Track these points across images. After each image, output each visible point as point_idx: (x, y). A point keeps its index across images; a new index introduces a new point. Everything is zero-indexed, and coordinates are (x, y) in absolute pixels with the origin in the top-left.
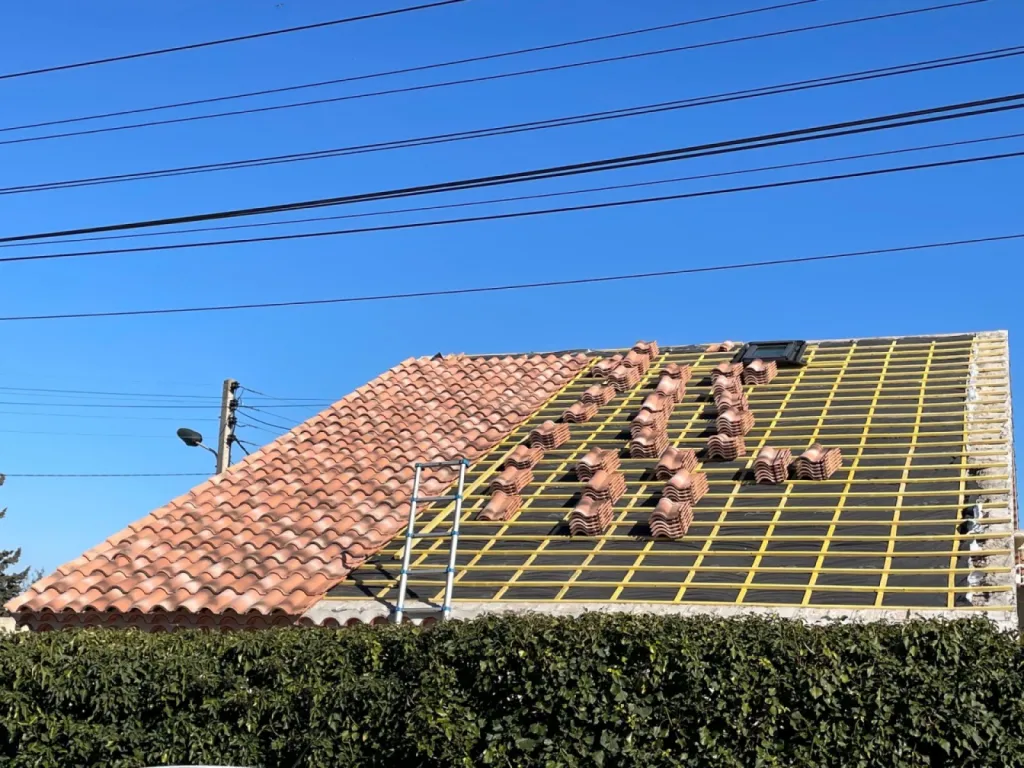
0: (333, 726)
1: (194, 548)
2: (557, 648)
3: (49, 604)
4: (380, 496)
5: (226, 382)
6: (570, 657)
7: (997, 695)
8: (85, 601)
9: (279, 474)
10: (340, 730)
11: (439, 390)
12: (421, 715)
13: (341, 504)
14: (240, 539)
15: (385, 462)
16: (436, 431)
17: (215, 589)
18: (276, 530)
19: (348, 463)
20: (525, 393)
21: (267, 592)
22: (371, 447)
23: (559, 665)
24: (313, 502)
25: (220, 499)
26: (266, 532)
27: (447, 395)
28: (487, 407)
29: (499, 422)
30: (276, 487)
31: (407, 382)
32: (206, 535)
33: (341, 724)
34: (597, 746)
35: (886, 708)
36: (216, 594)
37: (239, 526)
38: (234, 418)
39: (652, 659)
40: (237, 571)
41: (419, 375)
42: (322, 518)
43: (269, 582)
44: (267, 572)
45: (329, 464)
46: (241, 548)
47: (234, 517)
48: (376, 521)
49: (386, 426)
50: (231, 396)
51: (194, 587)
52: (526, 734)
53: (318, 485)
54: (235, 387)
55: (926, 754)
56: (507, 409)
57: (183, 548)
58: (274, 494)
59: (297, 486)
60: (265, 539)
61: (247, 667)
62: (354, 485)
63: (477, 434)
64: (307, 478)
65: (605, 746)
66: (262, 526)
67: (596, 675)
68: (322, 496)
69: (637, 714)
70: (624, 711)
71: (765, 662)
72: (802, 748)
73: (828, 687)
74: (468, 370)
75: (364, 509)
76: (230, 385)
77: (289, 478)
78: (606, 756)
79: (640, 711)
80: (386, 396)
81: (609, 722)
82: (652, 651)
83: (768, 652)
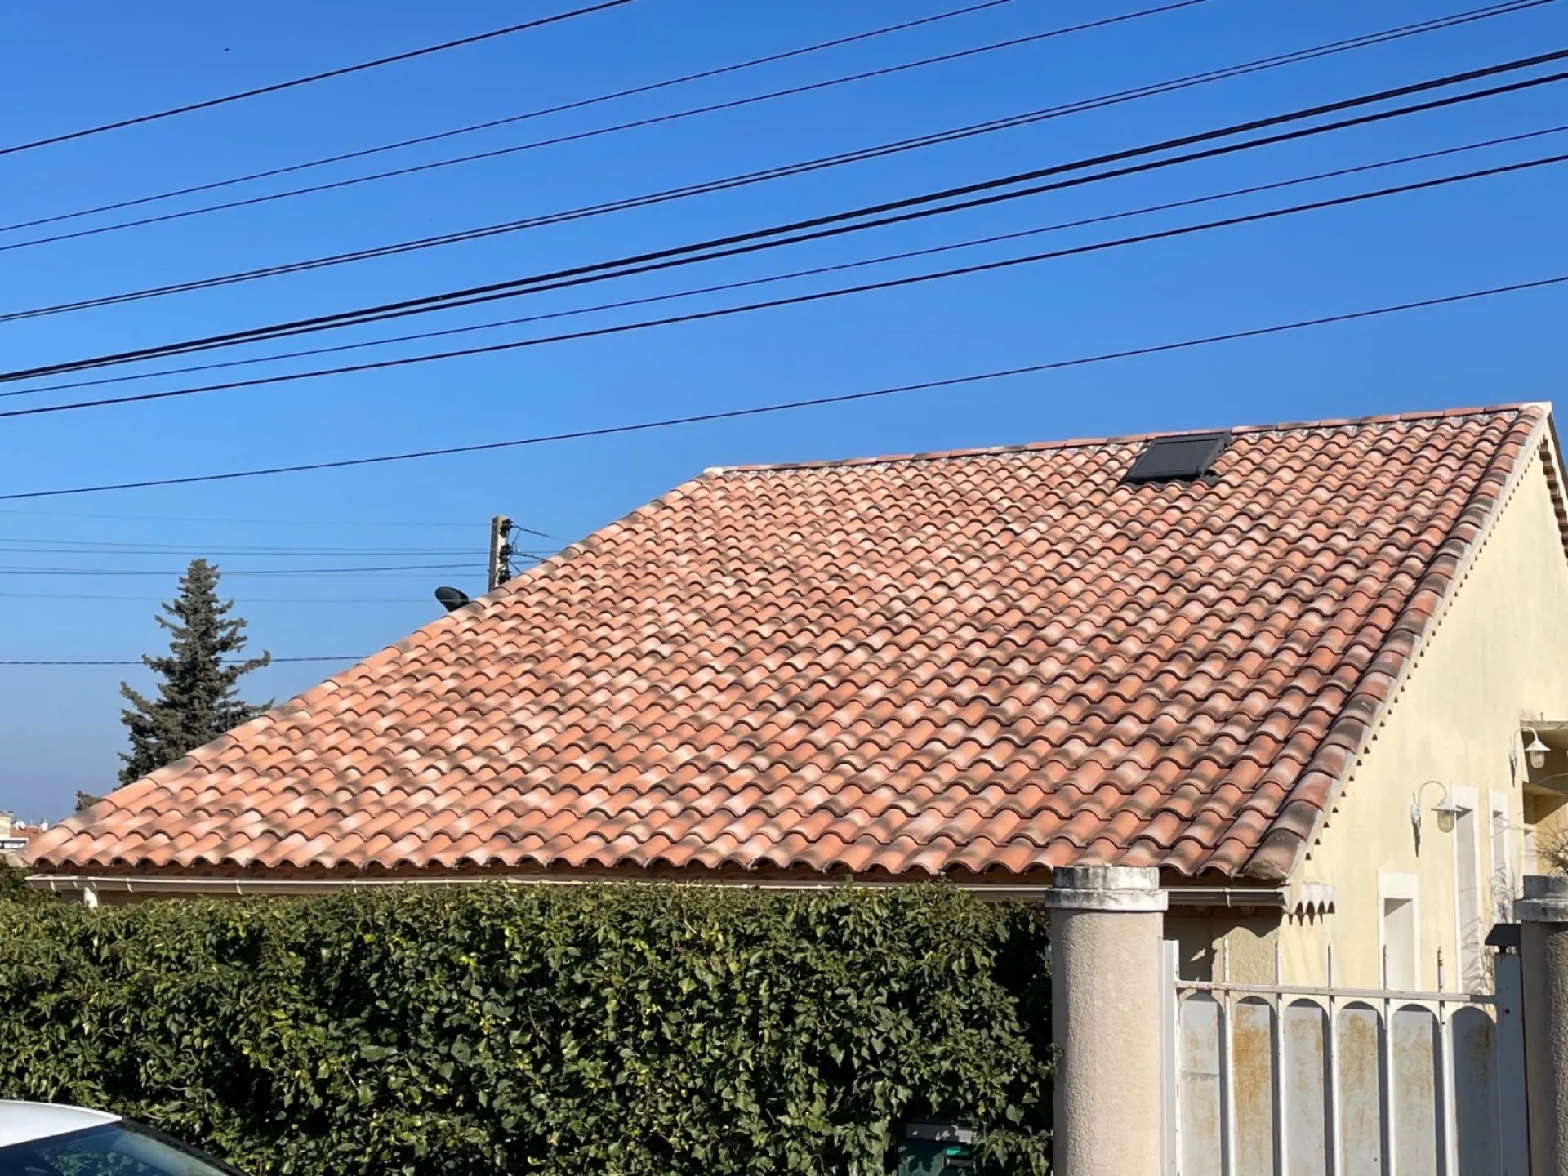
0: (174, 1029)
1: (284, 774)
3: (73, 855)
4: (551, 697)
5: (495, 521)
6: (424, 943)
9: (437, 667)
10: (182, 1034)
11: (703, 535)
13: (496, 709)
14: (344, 762)
15: (580, 646)
16: (669, 599)
17: (280, 833)
18: (397, 747)
19: (533, 648)
20: (818, 537)
21: (345, 836)
22: (572, 624)
23: (407, 952)
24: (460, 707)
25: (346, 704)
26: (382, 751)
27: (711, 543)
28: (753, 560)
29: (759, 583)
30: (422, 686)
31: (666, 524)
32: (307, 755)
33: (182, 1025)
34: (449, 1057)
35: (774, 1006)
36: (280, 839)
37: (355, 742)
38: (507, 572)
39: (507, 944)
40: (320, 808)
41: (689, 513)
42: (464, 729)
43: (350, 823)
44: (357, 808)
45: (506, 651)
46: (340, 775)
47: (352, 730)
48: (532, 733)
49: (608, 592)
50: (501, 542)
51: (257, 830)
52: (376, 1041)
53: (480, 681)
54: (506, 528)
55: (813, 1065)
56: (779, 563)
57: (270, 776)
58: (415, 696)
59: (452, 683)
60: (377, 761)
62: (524, 682)
63: (721, 601)
64: (468, 672)
65: (457, 1056)
66: (382, 742)
67: (452, 966)
68: (477, 697)
69: (491, 1013)
70: (478, 1012)
71: (641, 945)
72: (674, 1057)
73: (709, 979)
74: (755, 504)
75: (520, 718)
76: (500, 524)
77: (446, 672)
78: (456, 1071)
79: (500, 1012)
80: (629, 546)
81: (460, 1025)
82: (507, 933)
83: (650, 936)
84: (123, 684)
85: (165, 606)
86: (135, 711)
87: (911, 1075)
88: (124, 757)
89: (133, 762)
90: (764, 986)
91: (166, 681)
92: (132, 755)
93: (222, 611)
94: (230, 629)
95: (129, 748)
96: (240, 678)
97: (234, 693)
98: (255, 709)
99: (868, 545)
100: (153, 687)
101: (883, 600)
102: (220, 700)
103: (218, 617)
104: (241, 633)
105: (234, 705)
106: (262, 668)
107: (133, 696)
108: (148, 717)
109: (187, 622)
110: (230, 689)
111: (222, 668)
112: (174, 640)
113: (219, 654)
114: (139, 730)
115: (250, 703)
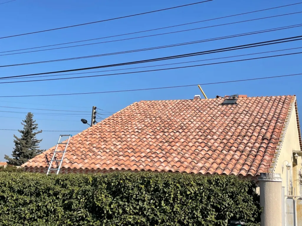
0: (79, 198)
1: (70, 152)
2: (130, 180)
4: (119, 139)
5: (93, 107)
6: (133, 183)
7: (233, 195)
8: (41, 165)
9: (96, 133)
10: (81, 199)
11: (141, 111)
12: (98, 196)
13: (109, 141)
14: (82, 150)
15: (123, 130)
16: (138, 122)
17: (73, 162)
18: (91, 147)
19: (114, 130)
20: (163, 112)
21: (85, 163)
22: (120, 126)
23: (130, 184)
24: (102, 140)
25: (79, 139)
26: (89, 148)
27: (143, 112)
28: (152, 116)
29: (154, 120)
30: (94, 136)
31: (134, 108)
32: (74, 148)
33: (81, 197)
34: (138, 205)
35: (205, 197)
36: (73, 164)
37: (83, 146)
38: (95, 116)
39: (151, 183)
40: (79, 158)
41: (137, 107)
42: (104, 144)
43: (86, 161)
44: (87, 158)
45: (108, 130)
46: (82, 152)
47: (82, 144)
48: (117, 146)
49: (125, 120)
50: (94, 111)
51: (68, 162)
52: (122, 201)
53: (105, 136)
54: (95, 108)
55: (214, 208)
56: (157, 116)
58: (93, 138)
59: (99, 136)
60: (88, 150)
62: (114, 136)
63: (148, 123)
64: (102, 134)
65: (140, 204)
66: (88, 146)
67: (139, 187)
68: (105, 139)
69: (147, 197)
70: (144, 196)
71: (178, 185)
72: (185, 206)
73: (192, 192)
74: (150, 106)
75: (114, 143)
76: (94, 108)
77: (98, 134)
78: (140, 207)
79: (148, 196)
80: (127, 112)
81: (141, 199)
82: (151, 181)
83: (179, 183)
84: (14, 135)
85: (23, 121)
86: (16, 140)
87: (234, 211)
88: (14, 149)
89: (16, 149)
90: (204, 193)
91: (22, 135)
92: (15, 148)
93: (33, 122)
94: (35, 126)
95: (15, 147)
96: (36, 135)
97: (35, 137)
98: (39, 141)
99: (173, 114)
100: (20, 136)
101: (179, 124)
102: (32, 139)
103: (33, 123)
104: (37, 126)
105: (35, 140)
106: (40, 133)
107: (16, 137)
108: (19, 141)
109: (27, 124)
110: (34, 137)
111: (33, 133)
112: (24, 127)
113: (32, 130)
114: (17, 143)
115: (38, 139)
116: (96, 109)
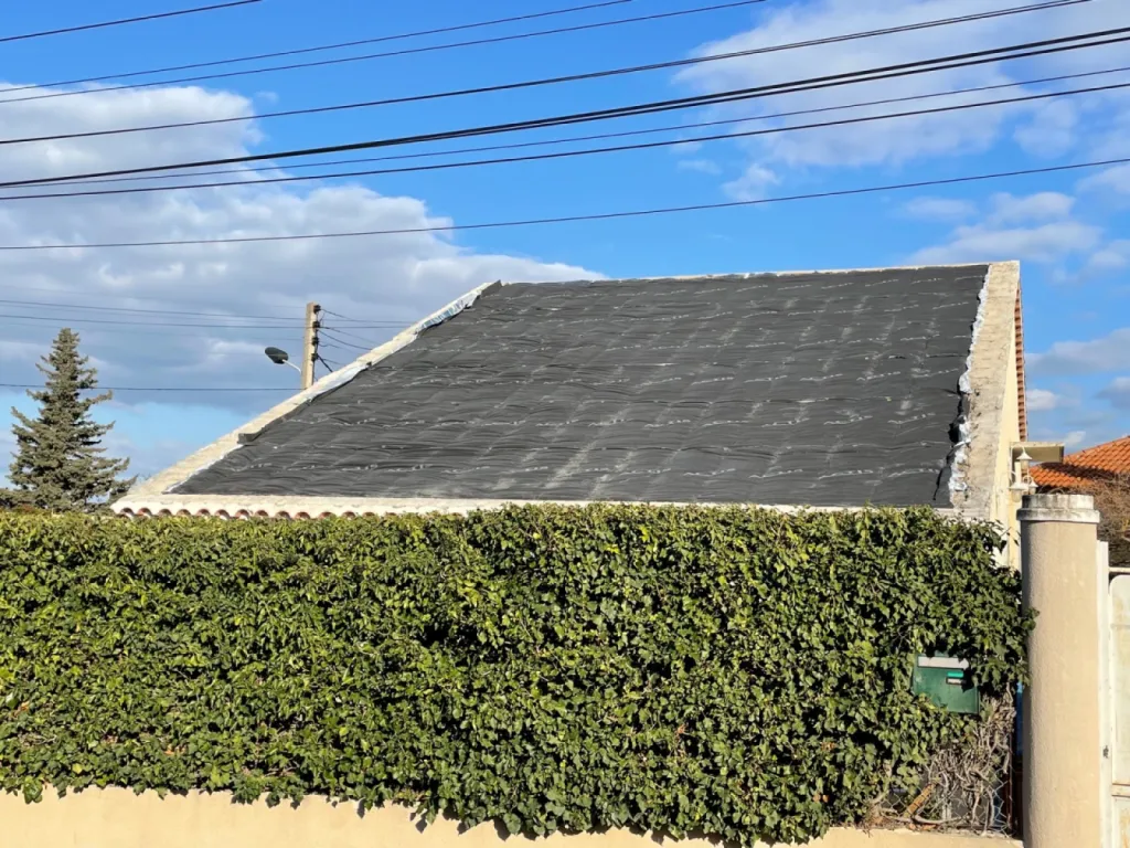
0: (379, 596)
2: (568, 532)
5: (309, 305)
6: (576, 539)
10: (385, 598)
12: (451, 585)
23: (567, 545)
33: (385, 594)
34: (598, 612)
38: (317, 338)
39: (645, 539)
50: (313, 318)
52: (539, 602)
54: (317, 309)
61: (309, 547)
65: (605, 611)
67: (598, 553)
69: (631, 584)
70: (621, 583)
71: (739, 542)
72: (767, 613)
73: (791, 563)
76: (312, 308)
78: (604, 621)
79: (635, 583)
81: (608, 592)
82: (645, 532)
84: (13, 408)
85: (43, 358)
86: (21, 425)
87: (937, 624)
88: (15, 456)
89: (19, 458)
90: (832, 568)
91: (43, 406)
92: (19, 454)
93: (80, 363)
94: (87, 375)
95: (17, 450)
96: (92, 407)
97: (89, 416)
98: (103, 427)
100: (34, 410)
102: (79, 420)
103: (79, 367)
104: (94, 378)
105: (89, 424)
106: (107, 401)
107: (20, 416)
108: (30, 430)
109: (58, 369)
110: (86, 413)
111: (80, 400)
112: (48, 380)
113: (78, 391)
114: (23, 439)
115: (99, 423)
116: (321, 313)
